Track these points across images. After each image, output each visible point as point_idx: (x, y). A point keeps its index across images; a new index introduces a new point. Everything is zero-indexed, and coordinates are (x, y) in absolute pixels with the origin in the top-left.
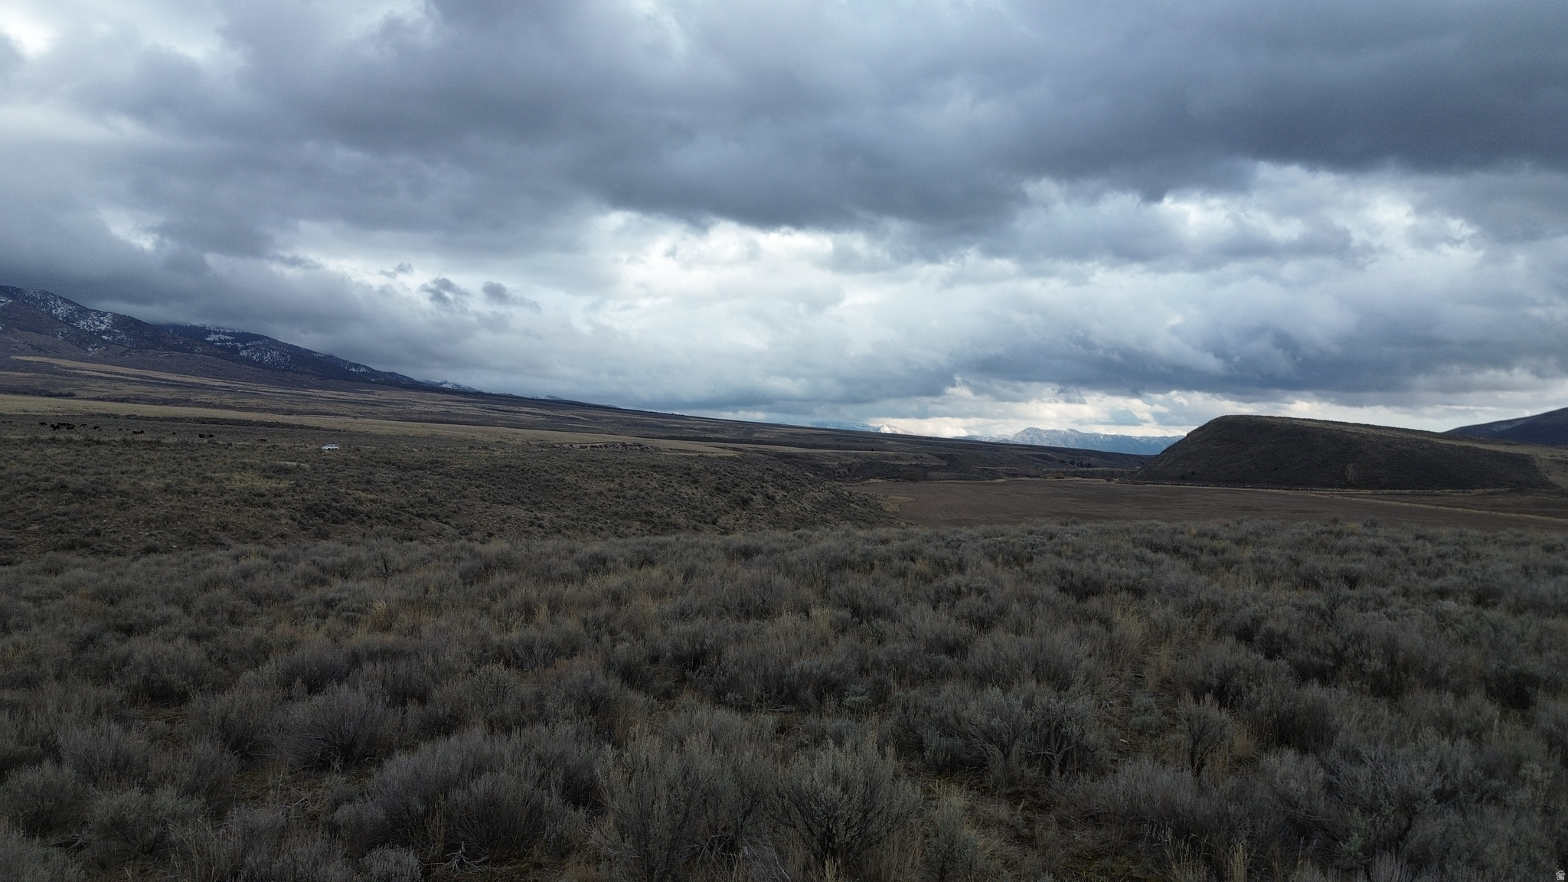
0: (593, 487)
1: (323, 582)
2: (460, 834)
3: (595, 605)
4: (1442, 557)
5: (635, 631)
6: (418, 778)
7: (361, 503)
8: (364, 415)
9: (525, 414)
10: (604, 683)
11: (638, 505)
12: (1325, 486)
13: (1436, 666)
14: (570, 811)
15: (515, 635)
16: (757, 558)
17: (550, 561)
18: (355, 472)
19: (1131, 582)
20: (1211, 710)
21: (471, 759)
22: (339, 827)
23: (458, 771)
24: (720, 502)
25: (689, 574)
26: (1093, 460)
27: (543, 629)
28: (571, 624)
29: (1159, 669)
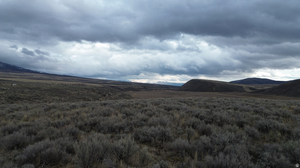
0: (73, 93)
1: (12, 112)
2: (44, 160)
3: (73, 115)
4: (229, 103)
5: (82, 120)
6: (34, 149)
7: (21, 96)
8: (22, 78)
9: (58, 78)
10: (75, 129)
11: (82, 96)
12: (209, 92)
13: (228, 121)
14: (68, 154)
15: (56, 121)
16: (107, 105)
17: (64, 106)
18: (20, 90)
19: (177, 108)
20: (191, 129)
21: (46, 145)
22: (16, 161)
23: (43, 148)
24: (99, 95)
25: (93, 109)
26: (170, 87)
27: (62, 120)
28: (68, 119)
29: (182, 123)
